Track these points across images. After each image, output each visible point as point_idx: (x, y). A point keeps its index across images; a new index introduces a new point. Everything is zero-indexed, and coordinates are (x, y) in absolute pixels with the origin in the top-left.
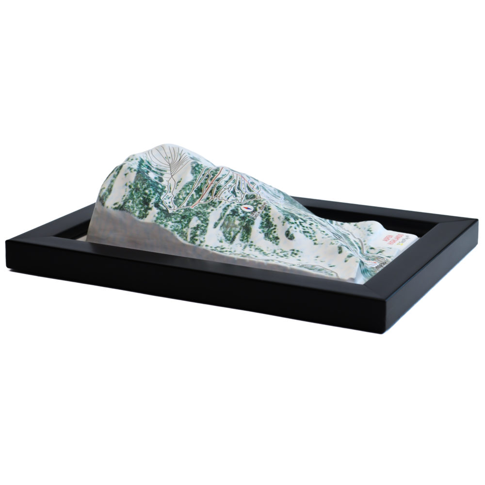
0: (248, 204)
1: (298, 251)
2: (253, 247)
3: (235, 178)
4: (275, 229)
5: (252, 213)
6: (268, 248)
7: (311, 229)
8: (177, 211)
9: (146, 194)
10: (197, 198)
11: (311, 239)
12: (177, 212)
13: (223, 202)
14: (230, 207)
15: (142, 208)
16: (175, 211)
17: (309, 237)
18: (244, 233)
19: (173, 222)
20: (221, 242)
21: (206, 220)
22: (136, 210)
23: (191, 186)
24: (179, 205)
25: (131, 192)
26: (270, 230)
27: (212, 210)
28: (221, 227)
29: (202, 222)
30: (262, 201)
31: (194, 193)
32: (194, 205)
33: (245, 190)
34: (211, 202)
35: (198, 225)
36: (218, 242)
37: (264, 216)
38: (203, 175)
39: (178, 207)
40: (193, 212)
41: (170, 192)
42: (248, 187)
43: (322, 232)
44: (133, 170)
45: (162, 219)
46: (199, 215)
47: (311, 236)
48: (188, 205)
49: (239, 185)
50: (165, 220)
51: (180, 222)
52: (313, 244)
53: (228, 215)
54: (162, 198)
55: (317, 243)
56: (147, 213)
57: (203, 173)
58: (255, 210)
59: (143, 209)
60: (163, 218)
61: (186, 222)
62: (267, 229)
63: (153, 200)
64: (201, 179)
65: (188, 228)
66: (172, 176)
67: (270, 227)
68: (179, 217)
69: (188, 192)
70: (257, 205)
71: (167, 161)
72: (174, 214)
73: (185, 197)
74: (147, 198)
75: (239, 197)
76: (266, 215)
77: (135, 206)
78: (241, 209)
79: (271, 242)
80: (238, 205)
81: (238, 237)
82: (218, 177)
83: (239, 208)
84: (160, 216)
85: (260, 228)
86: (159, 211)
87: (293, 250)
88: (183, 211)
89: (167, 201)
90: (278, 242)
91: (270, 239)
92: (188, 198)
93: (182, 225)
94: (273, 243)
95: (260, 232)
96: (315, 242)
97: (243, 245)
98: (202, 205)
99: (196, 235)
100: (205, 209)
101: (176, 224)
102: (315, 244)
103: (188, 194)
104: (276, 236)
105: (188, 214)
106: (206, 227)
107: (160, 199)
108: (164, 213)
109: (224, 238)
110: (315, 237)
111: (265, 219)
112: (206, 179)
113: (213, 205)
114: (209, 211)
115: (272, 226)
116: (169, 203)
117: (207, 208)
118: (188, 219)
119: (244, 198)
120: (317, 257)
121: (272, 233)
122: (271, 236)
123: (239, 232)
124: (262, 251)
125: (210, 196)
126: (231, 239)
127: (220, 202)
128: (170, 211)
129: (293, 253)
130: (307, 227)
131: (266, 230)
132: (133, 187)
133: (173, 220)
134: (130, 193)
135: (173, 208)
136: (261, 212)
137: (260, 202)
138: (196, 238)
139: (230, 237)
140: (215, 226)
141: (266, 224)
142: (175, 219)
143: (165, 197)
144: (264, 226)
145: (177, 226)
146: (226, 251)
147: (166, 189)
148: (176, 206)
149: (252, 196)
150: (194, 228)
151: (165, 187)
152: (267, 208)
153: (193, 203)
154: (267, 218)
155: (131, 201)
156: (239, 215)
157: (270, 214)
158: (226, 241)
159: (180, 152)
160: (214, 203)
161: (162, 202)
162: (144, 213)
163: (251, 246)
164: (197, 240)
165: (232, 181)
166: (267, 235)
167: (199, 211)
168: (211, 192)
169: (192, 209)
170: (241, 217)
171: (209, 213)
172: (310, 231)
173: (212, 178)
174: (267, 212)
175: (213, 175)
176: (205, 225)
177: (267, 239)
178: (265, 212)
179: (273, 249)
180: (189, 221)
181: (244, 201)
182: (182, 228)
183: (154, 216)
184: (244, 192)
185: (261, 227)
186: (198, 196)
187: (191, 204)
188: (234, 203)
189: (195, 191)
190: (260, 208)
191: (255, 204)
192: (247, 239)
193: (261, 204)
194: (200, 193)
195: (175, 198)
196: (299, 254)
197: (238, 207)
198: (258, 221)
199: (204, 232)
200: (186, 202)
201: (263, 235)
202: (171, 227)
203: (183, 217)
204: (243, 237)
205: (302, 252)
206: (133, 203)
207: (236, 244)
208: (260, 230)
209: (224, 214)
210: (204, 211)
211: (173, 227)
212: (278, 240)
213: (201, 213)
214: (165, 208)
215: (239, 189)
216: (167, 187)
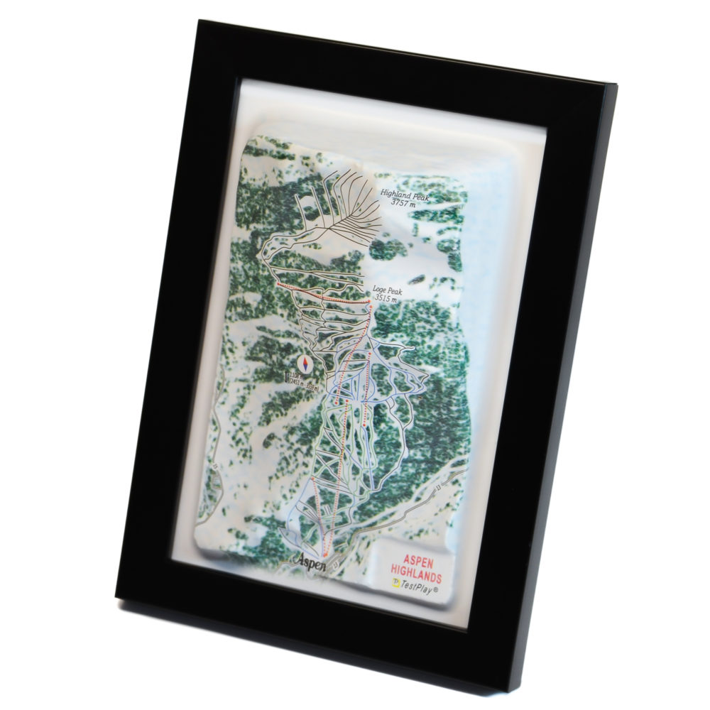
0: (315, 363)
1: (251, 457)
2: (247, 391)
3: (355, 328)
4: (282, 414)
5: (298, 372)
6: (250, 413)
7: (297, 466)
8: (264, 266)
9: (264, 212)
10: (300, 284)
11: (278, 470)
12: (261, 267)
13: (298, 327)
14: (296, 339)
15: (248, 213)
16: (263, 262)
17: (279, 467)
18: (266, 372)
19: (243, 267)
20: (244, 344)
21: (261, 313)
22: (242, 207)
23: (314, 267)
24: (275, 263)
25: (260, 189)
26: (280, 408)
27: (282, 315)
28: (263, 337)
29: (257, 309)
30: (321, 383)
31: (307, 275)
32: (284, 284)
33: (339, 349)
34: (296, 309)
35: (249, 305)
36: (242, 340)
37: (298, 393)
38: (342, 278)
39: (271, 264)
40: (268, 290)
41: (296, 240)
42: (345, 352)
43: (294, 484)
44: (280, 179)
45: (239, 251)
46: (266, 301)
47: (282, 469)
48: (280, 276)
49: (344, 338)
50: (241, 256)
51: (247, 277)
52: (270, 475)
53: (278, 342)
54: (273, 235)
55: (272, 481)
56: (243, 225)
57: (345, 276)
58: (305, 377)
59: (246, 216)
60: (243, 251)
61: (249, 286)
62: (280, 403)
63: (260, 227)
64: (332, 276)
65: (244, 292)
66: (330, 229)
67: (283, 406)
68: (254, 272)
69: (303, 267)
70: (315, 376)
71: (355, 209)
72: (257, 263)
73: (292, 267)
74: (260, 216)
75: (321, 346)
76: (300, 396)
77: (246, 202)
78: (298, 357)
79: (261, 415)
80: (306, 348)
81: (260, 365)
82: (338, 304)
83: (299, 353)
84: (243, 245)
85: (276, 392)
86: (249, 241)
87: (251, 451)
88: (266, 273)
89: (275, 244)
90: (263, 425)
91: (267, 410)
92: (292, 272)
93: (244, 282)
94: (261, 418)
95: (270, 395)
96: (274, 478)
97: (249, 377)
98: (289, 295)
99: (235, 307)
100: (280, 304)
101: (243, 273)
102: (271, 478)
103: (299, 267)
104: (272, 419)
105: (261, 284)
106: (252, 317)
107: (270, 234)
108: (251, 249)
109: (252, 345)
110: (283, 475)
111: (293, 396)
112: (333, 286)
113: (292, 313)
114: (280, 311)
115: (285, 410)
116: (273, 248)
117: (284, 307)
118: (255, 287)
119: (324, 353)
120: (245, 487)
121: (276, 413)
122: (270, 412)
123: (267, 363)
124: (242, 406)
125: (303, 303)
126: (254, 355)
127: (297, 323)
128: (259, 256)
129: (246, 451)
130: (296, 460)
131: (278, 402)
132: (265, 188)
133: (247, 266)
134: (257, 187)
135: (265, 257)
136: (304, 387)
137: (320, 381)
138: (233, 309)
139: (257, 354)
140: (260, 328)
141: (287, 399)
142: (250, 269)
143: (280, 238)
144: (284, 397)
145: (241, 275)
146: (227, 358)
147: (298, 232)
148: (270, 260)
149: (331, 364)
150: (244, 302)
151: (302, 229)
152: (309, 395)
153: (287, 282)
154: (296, 397)
155: (249, 195)
156: (284, 358)
157: (301, 402)
158: (248, 350)
159: (372, 223)
160: (295, 313)
161: (266, 239)
162: (243, 220)
163: (249, 388)
164: (231, 311)
165: (345, 325)
166: (270, 406)
167: (273, 298)
168: (310, 302)
169: (273, 287)
170: (281, 361)
171: (275, 313)
172: (292, 466)
173: (336, 295)
174: (304, 396)
175: (344, 294)
176: (254, 315)
177: (265, 407)
178: (304, 392)
179: (248, 421)
180: (253, 290)
181: (319, 354)
182: (240, 284)
183: (239, 239)
184: (335, 350)
185: (280, 395)
186: (303, 284)
187: (284, 279)
188: (306, 342)
189: (310, 276)
190: (310, 383)
191: (317, 373)
192: (260, 379)
193: (317, 382)
194: (309, 286)
195: (287, 252)
196: (246, 461)
197: (301, 350)
198: (289, 387)
199: (244, 317)
200: (285, 272)
201: (268, 400)
202: (234, 268)
203: (256, 279)
204: (262, 372)
205: (250, 463)
206: (248, 198)
207: (247, 366)
208: (274, 395)
209: (279, 336)
210: (277, 305)
211: (235, 271)
212: (265, 424)
213: (271, 301)
214: (258, 247)
215: (337, 340)
216: (304, 230)
